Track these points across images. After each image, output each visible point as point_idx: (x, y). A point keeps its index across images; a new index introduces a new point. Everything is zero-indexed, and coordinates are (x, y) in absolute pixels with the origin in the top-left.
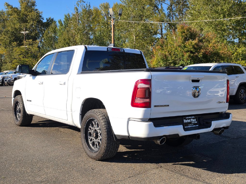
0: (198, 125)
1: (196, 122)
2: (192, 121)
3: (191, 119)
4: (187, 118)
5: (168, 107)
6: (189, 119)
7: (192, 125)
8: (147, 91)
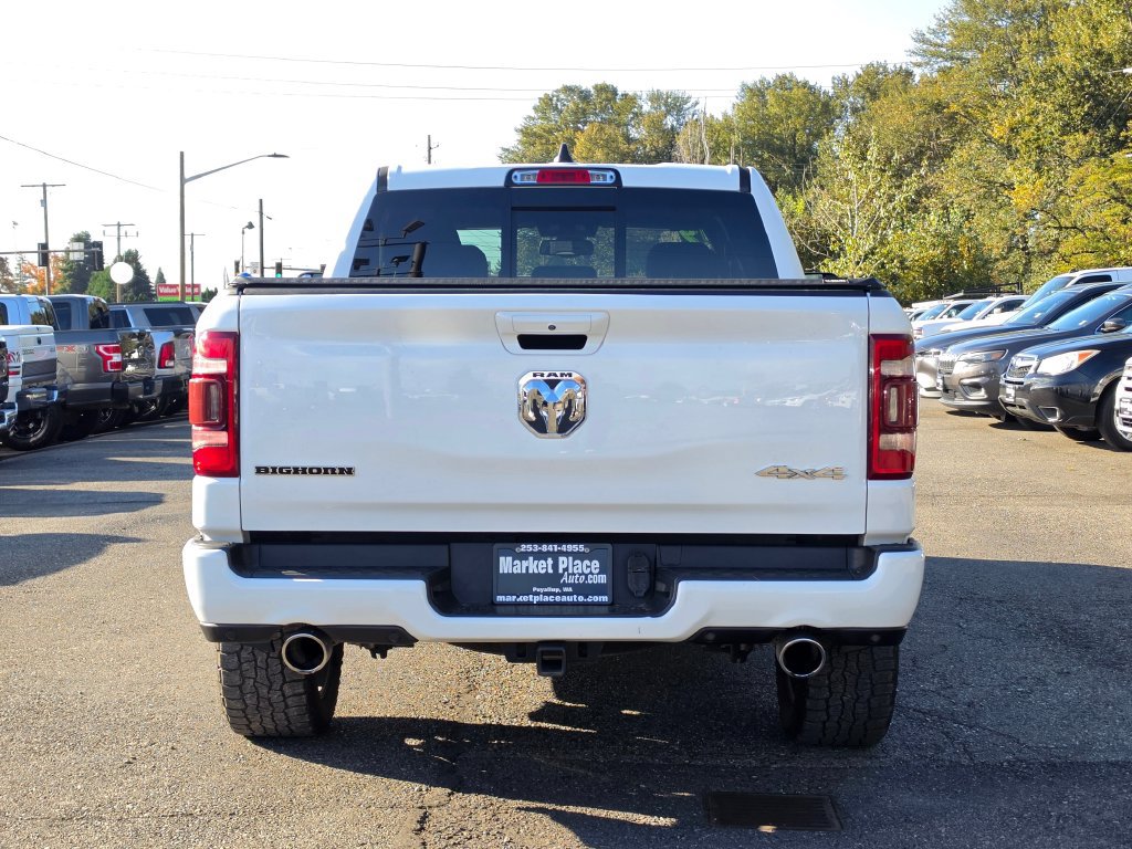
0: (605, 599)
1: (603, 579)
2: (566, 570)
3: (561, 559)
4: (524, 547)
5: (345, 478)
6: (539, 556)
7: (567, 594)
8: (214, 390)
